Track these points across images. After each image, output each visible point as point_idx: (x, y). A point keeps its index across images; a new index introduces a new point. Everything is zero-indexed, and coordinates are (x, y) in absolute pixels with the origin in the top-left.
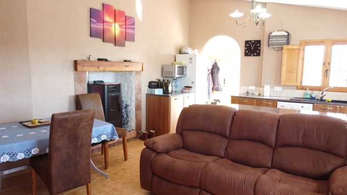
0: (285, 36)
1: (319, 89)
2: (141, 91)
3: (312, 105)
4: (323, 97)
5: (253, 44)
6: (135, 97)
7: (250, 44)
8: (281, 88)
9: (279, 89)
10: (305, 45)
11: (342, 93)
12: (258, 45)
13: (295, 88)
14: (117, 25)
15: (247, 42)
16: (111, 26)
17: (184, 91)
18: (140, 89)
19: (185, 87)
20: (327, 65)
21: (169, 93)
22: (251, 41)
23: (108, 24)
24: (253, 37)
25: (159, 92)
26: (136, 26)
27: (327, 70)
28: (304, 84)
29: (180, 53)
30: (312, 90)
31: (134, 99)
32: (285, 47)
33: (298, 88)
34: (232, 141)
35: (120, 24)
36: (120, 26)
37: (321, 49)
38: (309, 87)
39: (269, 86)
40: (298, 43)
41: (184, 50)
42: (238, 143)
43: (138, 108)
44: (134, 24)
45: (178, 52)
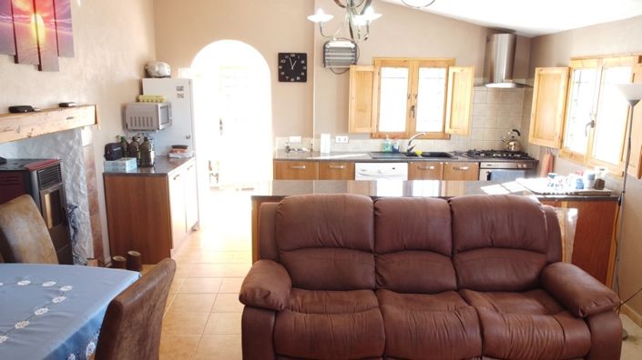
0: (350, 48)
1: (404, 136)
2: (94, 169)
3: (406, 164)
4: (411, 149)
5: (293, 59)
6: (86, 186)
7: (287, 60)
8: (347, 137)
9: (343, 139)
10: (381, 66)
11: (432, 141)
12: (303, 62)
13: (369, 135)
14: (39, 16)
15: (281, 56)
16: (29, 22)
17: (171, 155)
18: (92, 165)
19: (174, 147)
20: (413, 97)
21: (151, 166)
22: (289, 54)
23: (23, 16)
24: (293, 48)
25: (130, 165)
26: (74, 19)
27: (413, 107)
28: (381, 129)
29: (147, 74)
30: (393, 138)
31: (84, 191)
32: (353, 68)
33: (372, 136)
34: (382, 257)
35: (46, 15)
36: (46, 20)
37: (404, 72)
38: (389, 133)
39: (329, 136)
40: (371, 62)
41: (157, 69)
42: (396, 258)
43: (93, 209)
44: (68, 15)
45: (142, 72)
